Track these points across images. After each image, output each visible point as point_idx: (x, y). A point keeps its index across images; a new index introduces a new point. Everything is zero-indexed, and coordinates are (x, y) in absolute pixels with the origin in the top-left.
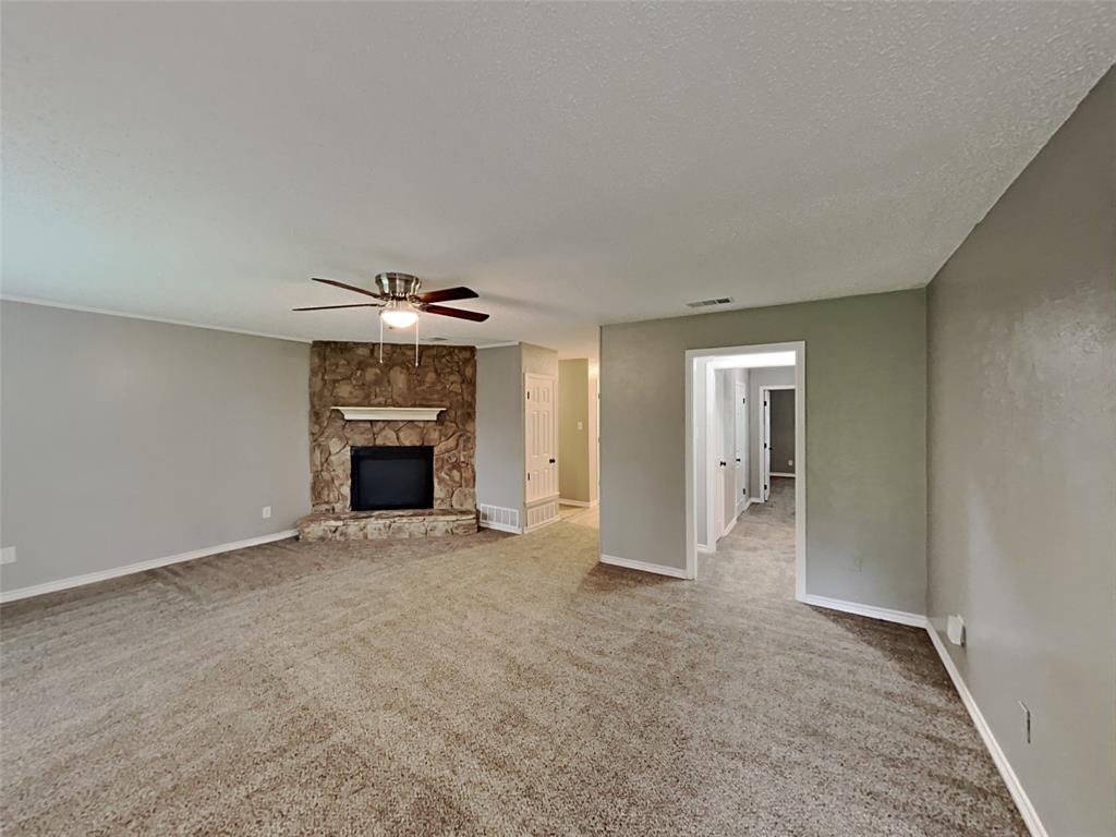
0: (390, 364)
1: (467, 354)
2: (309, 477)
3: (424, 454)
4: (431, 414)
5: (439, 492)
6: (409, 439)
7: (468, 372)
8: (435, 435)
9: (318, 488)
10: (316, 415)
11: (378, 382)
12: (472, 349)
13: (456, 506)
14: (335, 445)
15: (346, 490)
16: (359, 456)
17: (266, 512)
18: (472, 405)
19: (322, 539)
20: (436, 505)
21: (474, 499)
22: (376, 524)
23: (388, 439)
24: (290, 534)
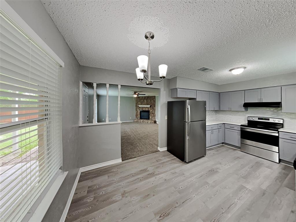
0: (145, 99)
1: (154, 97)
2: (135, 114)
3: (148, 111)
4: (149, 106)
5: (150, 117)
6: (147, 110)
7: (154, 100)
8: (150, 109)
9: (137, 115)
10: (136, 106)
11: (143, 102)
12: (155, 96)
13: (153, 119)
14: (138, 110)
15: (139, 116)
16: (141, 112)
17: (131, 118)
18: (155, 104)
19: (136, 122)
20: (150, 119)
21: (155, 119)
22: (142, 120)
23: (144, 109)
24: (133, 121)
